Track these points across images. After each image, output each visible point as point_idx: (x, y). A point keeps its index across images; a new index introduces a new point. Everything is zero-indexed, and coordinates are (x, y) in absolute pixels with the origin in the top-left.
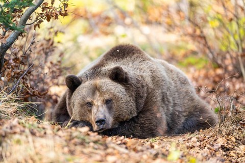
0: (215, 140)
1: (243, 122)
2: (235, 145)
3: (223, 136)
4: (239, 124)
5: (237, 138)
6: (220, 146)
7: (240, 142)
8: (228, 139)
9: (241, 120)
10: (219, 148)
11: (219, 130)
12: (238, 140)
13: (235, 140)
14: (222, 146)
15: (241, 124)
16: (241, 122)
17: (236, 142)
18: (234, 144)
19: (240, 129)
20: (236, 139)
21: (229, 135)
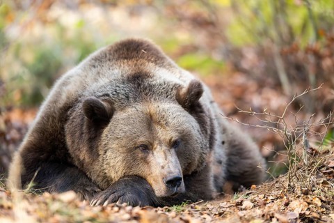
0: (287, 205)
1: (327, 169)
2: (322, 212)
3: (299, 197)
4: (321, 174)
5: (324, 199)
6: (298, 216)
7: (328, 206)
8: (309, 201)
9: (323, 166)
10: (296, 219)
11: (289, 185)
12: (325, 202)
13: (320, 204)
14: (300, 215)
15: (324, 173)
16: (324, 170)
17: (322, 207)
18: (319, 211)
19: (324, 183)
20: (322, 201)
21: (306, 193)
